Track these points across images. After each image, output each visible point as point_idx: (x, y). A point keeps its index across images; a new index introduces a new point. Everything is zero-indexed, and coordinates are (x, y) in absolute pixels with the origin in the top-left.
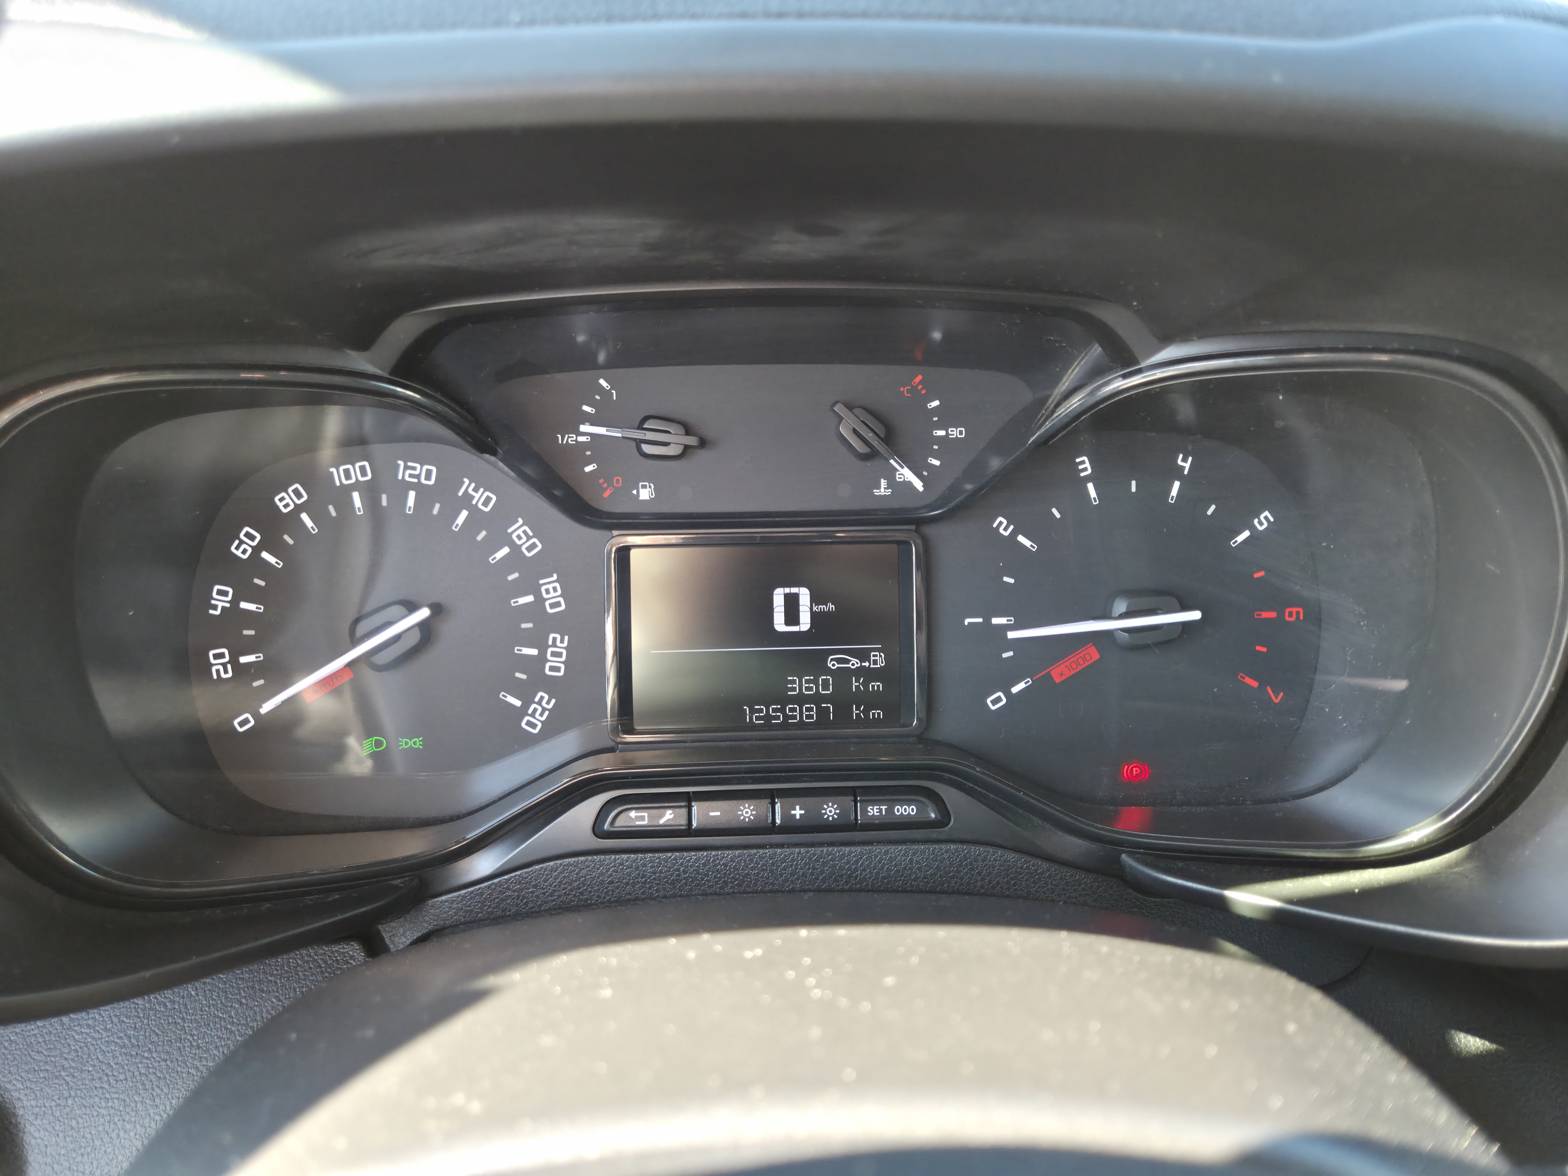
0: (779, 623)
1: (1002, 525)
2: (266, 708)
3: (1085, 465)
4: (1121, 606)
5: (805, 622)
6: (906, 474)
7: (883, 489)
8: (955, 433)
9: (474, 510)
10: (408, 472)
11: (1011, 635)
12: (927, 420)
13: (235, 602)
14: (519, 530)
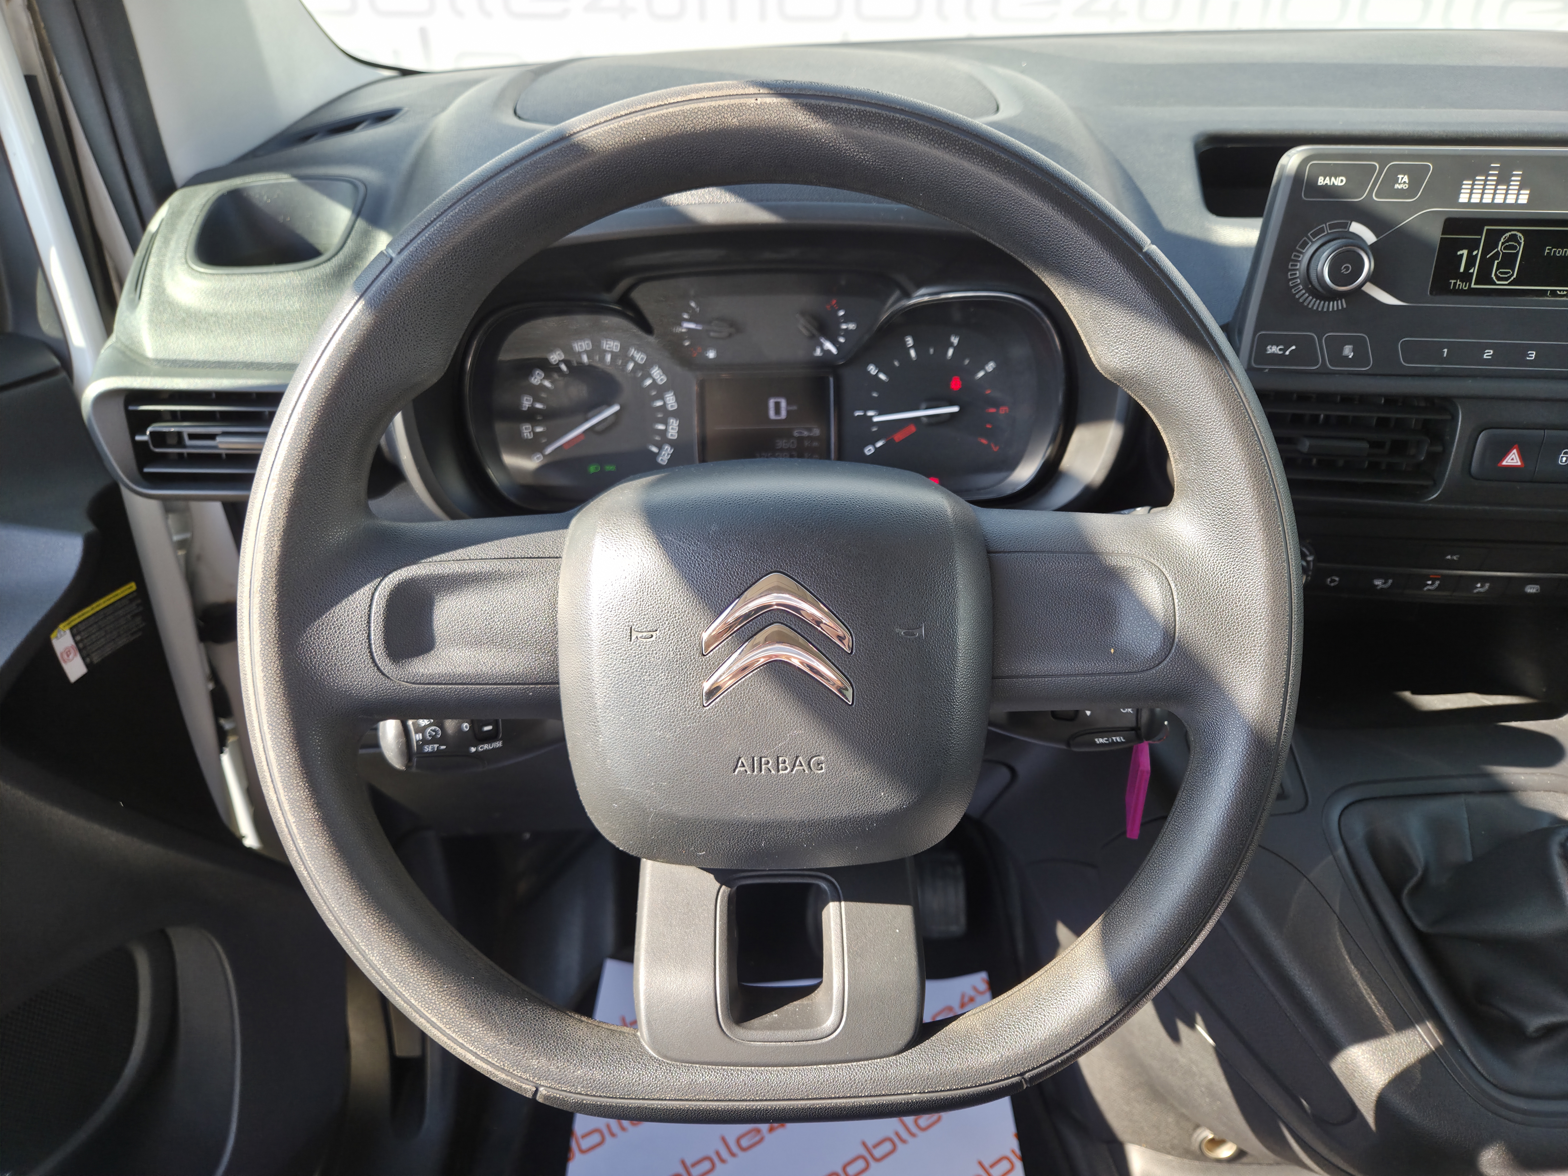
0: (772, 414)
1: (872, 369)
2: (549, 450)
3: (910, 341)
4: (924, 405)
5: (783, 414)
6: (828, 346)
7: (818, 352)
8: (852, 326)
9: (636, 363)
10: (607, 346)
11: (876, 419)
12: (838, 321)
13: (532, 404)
14: (656, 372)
